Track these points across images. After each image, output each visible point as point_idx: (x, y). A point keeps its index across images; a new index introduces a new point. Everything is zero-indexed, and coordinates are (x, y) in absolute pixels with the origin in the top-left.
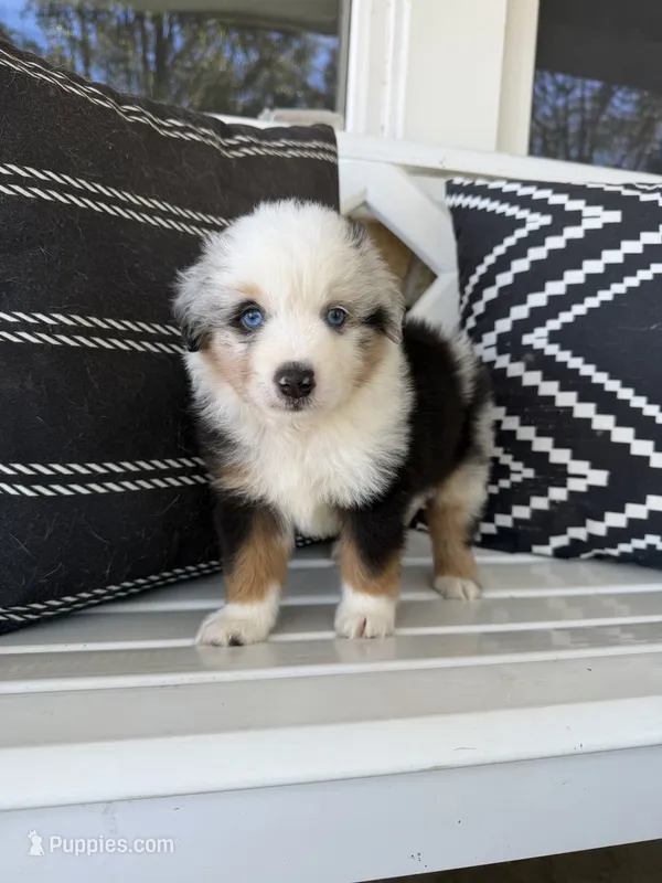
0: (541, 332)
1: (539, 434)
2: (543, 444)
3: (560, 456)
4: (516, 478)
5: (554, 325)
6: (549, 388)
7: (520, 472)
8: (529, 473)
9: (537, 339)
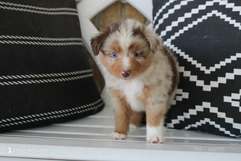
0: (169, 40)
5: (173, 37)
9: (168, 43)
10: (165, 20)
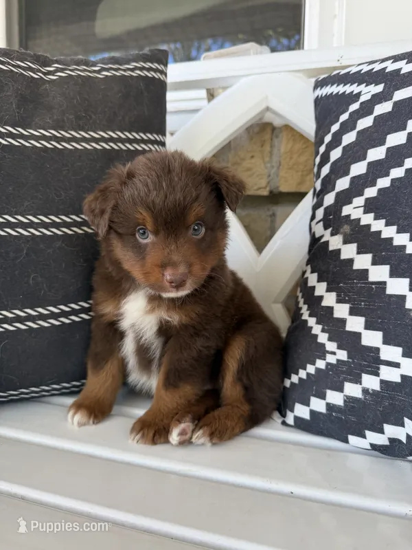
0: (359, 201)
1: (353, 312)
2: (355, 324)
3: (372, 339)
4: (331, 359)
5: (371, 192)
6: (363, 262)
7: (334, 353)
8: (343, 355)
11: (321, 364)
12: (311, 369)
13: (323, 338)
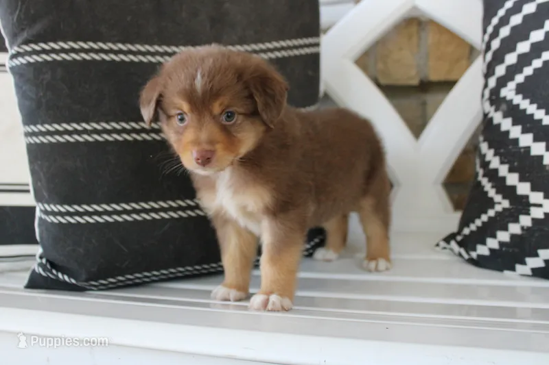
0: (512, 85)
1: (511, 170)
2: (512, 179)
4: (498, 208)
5: (520, 78)
6: (515, 132)
7: (500, 203)
8: (506, 204)
9: (508, 92)
10: (503, 41)
11: (491, 213)
12: (484, 218)
13: (492, 193)
